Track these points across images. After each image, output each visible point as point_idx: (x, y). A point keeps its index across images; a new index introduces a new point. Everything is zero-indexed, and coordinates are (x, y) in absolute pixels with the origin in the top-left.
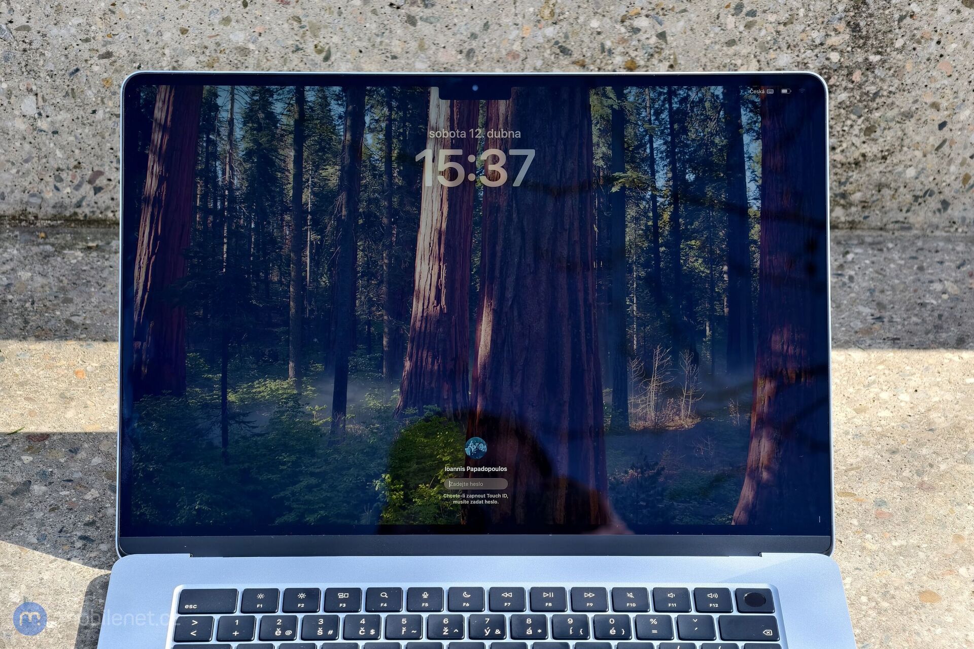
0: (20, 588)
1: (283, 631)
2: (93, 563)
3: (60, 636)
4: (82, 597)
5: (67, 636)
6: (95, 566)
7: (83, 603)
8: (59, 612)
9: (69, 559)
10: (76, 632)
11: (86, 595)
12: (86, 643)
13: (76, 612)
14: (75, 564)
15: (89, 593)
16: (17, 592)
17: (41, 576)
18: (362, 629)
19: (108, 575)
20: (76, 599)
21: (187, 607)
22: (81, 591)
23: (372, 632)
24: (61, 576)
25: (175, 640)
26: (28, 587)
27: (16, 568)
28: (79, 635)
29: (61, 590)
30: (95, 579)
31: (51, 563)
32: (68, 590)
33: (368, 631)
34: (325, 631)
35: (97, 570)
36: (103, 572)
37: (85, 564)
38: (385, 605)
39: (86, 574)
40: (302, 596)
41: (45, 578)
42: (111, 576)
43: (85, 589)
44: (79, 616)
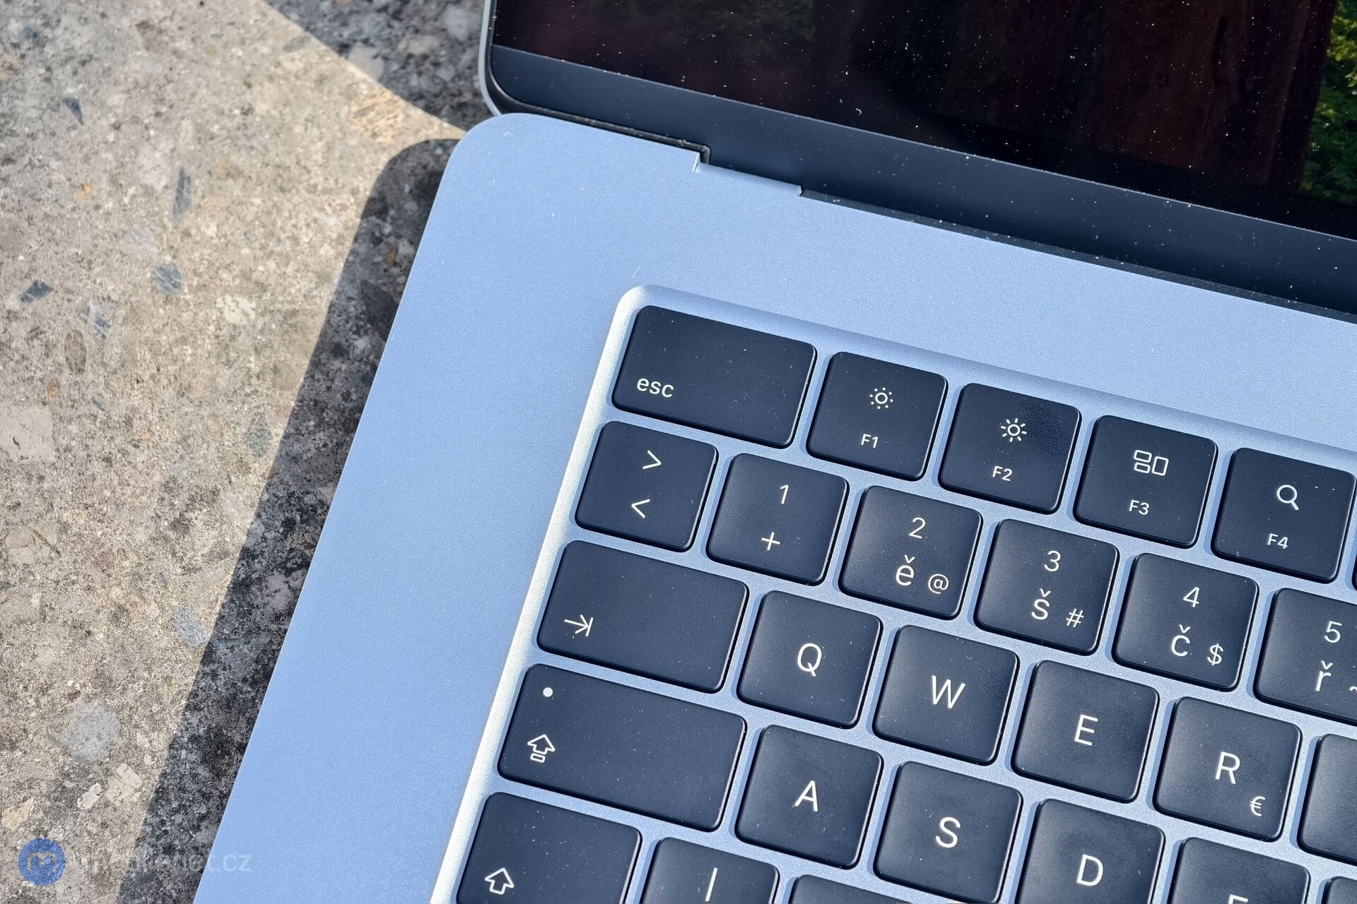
0: (175, 132)
1: (923, 572)
2: (414, 81)
3: (254, 364)
4: (353, 216)
5: (276, 370)
6: (414, 97)
7: (349, 244)
8: (272, 265)
9: (344, 48)
10: (306, 362)
11: (366, 214)
12: (329, 415)
13: (323, 278)
14: (360, 74)
15: (377, 207)
16: (165, 146)
17: (248, 97)
18: (1183, 633)
19: (446, 146)
20: (332, 221)
21: (641, 384)
22: (354, 192)
23: (1215, 653)
24: (307, 111)
25: (581, 519)
26: (203, 136)
27: (183, 44)
28: (310, 376)
29: (296, 171)
30: (407, 153)
31: (289, 48)
32: (318, 179)
33: (1198, 649)
34: (1059, 611)
35: (418, 113)
36: (437, 128)
37: (388, 80)
38: (1284, 543)
39: (382, 123)
40: (1014, 430)
41: (261, 107)
42: (456, 152)
43: (366, 186)
44: (325, 296)
